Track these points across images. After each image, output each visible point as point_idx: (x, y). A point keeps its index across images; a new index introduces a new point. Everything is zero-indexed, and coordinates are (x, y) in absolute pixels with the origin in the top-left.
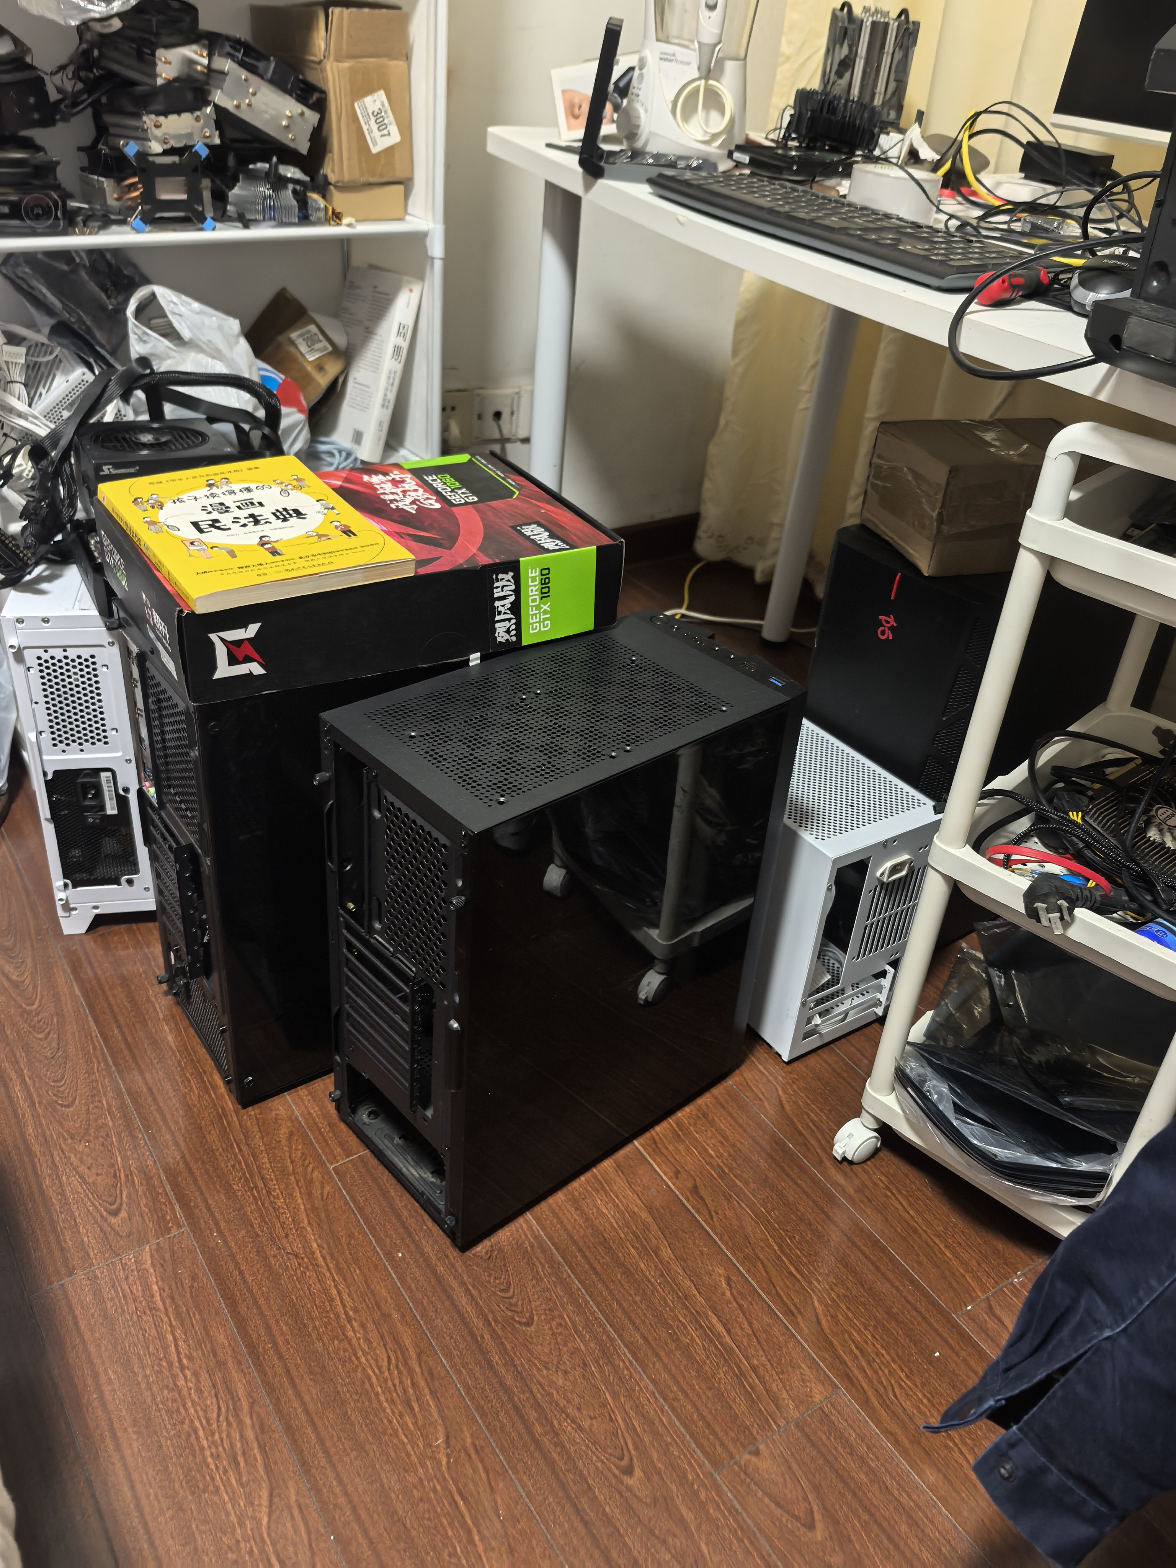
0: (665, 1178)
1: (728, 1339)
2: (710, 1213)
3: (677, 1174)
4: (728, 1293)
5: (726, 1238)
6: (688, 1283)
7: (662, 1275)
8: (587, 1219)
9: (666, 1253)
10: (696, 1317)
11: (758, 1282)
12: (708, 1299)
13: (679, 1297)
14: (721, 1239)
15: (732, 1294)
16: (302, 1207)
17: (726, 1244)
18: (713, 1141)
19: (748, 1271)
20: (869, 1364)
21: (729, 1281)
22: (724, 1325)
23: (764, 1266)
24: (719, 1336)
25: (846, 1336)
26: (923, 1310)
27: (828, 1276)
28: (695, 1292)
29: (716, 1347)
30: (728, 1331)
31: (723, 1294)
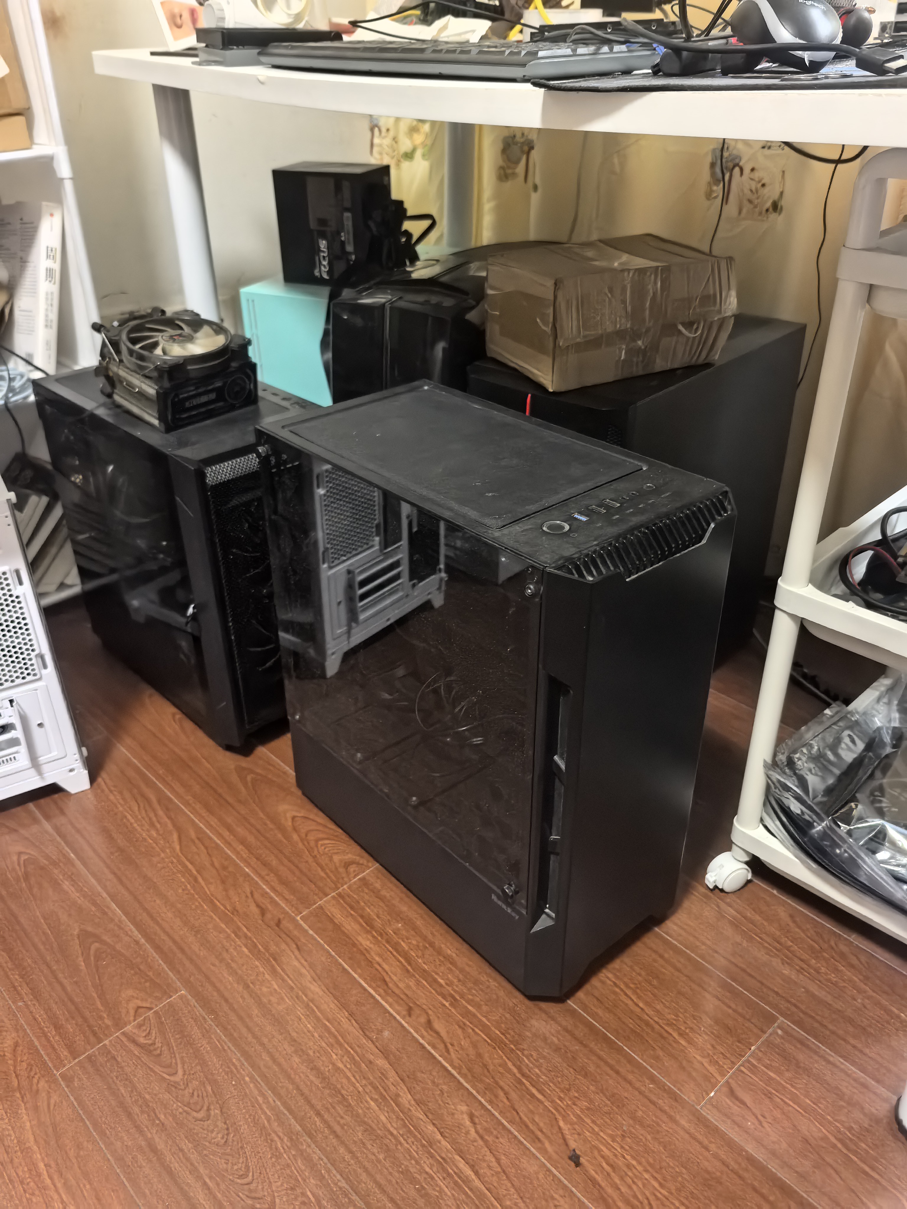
0: (398, 1017)
1: (477, 1183)
2: (446, 1046)
3: (410, 1011)
4: (472, 1131)
5: (464, 1070)
6: (431, 1127)
7: (405, 1126)
8: (324, 1079)
9: (406, 1098)
10: (442, 1164)
11: (501, 1113)
12: (453, 1142)
13: (423, 1146)
14: (459, 1073)
15: (477, 1132)
16: (28, 1124)
17: (464, 1076)
18: (442, 968)
19: (490, 1102)
20: (622, 1178)
21: (471, 1117)
22: (472, 1167)
23: (506, 1094)
24: (467, 1181)
25: (596, 1153)
26: (667, 1108)
27: (569, 1090)
28: (439, 1137)
29: (466, 1194)
30: (476, 1173)
31: (467, 1133)
